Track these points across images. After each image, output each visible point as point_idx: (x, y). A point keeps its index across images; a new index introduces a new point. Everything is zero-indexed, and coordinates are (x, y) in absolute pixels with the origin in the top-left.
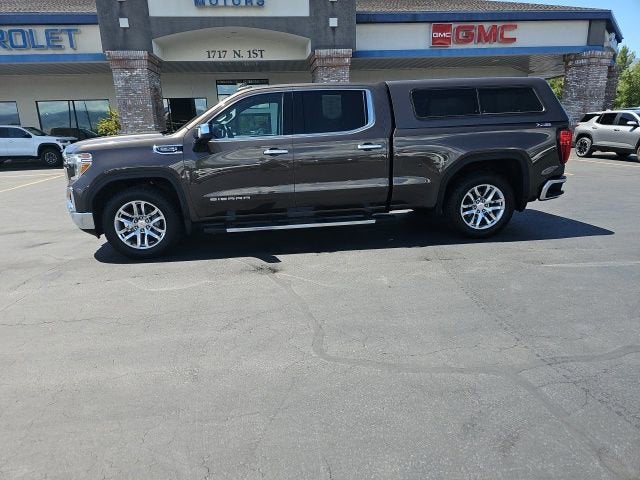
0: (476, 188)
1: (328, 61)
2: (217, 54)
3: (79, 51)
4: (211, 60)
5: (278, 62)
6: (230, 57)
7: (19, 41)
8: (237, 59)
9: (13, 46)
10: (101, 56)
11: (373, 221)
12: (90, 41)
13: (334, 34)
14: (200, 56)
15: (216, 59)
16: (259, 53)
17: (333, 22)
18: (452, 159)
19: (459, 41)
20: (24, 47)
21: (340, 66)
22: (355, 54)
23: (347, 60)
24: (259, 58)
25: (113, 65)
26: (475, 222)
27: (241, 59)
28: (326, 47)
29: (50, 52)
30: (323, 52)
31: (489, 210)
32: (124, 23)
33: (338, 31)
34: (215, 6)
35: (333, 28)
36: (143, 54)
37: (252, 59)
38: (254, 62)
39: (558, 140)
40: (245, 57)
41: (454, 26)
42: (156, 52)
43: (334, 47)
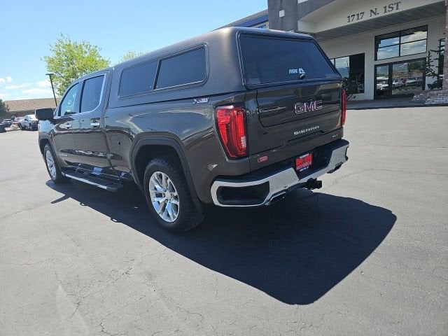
2: (356, 17)
4: (351, 23)
5: (413, 11)
6: (367, 17)
8: (374, 16)
15: (355, 21)
16: (395, 7)
24: (395, 11)
32: (282, 14)
37: (388, 13)
38: (390, 15)
40: (381, 13)
42: (302, 28)
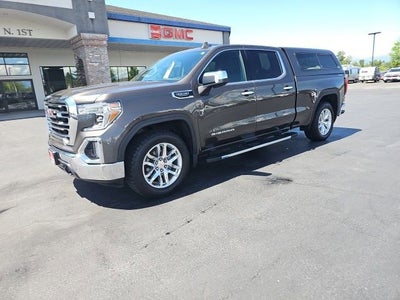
1: (92, 42)
8: (8, 35)
11: (290, 137)
13: (93, 24)
16: (28, 32)
17: (92, 15)
18: (318, 95)
19: (166, 37)
21: (101, 46)
22: (110, 39)
23: (105, 42)
24: (28, 36)
27: (11, 36)
28: (88, 32)
30: (86, 35)
33: (95, 22)
35: (92, 19)
37: (22, 36)
41: (162, 27)
43: (94, 32)
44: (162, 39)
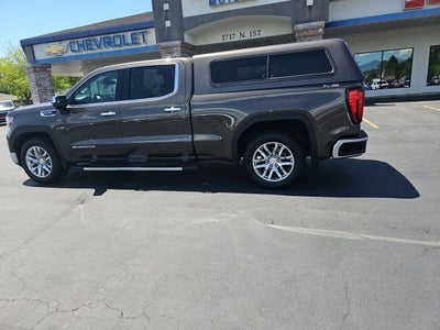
0: (264, 145)
1: (305, 33)
2: (229, 37)
3: (149, 45)
6: (237, 38)
7: (118, 42)
8: (242, 39)
9: (115, 45)
10: (155, 47)
11: (180, 169)
12: (151, 38)
13: (310, 12)
14: (218, 40)
15: (228, 40)
16: (257, 33)
17: (310, 2)
18: (240, 119)
20: (120, 45)
21: (316, 35)
22: (329, 24)
23: (321, 30)
24: (257, 37)
25: (162, 52)
26: (268, 174)
27: (245, 39)
28: (303, 23)
29: (133, 47)
30: (300, 26)
31: (280, 165)
32: (168, 24)
33: (313, 9)
34: (222, 4)
35: (310, 7)
36: (178, 42)
37: (252, 38)
39: (347, 100)
40: (248, 37)
42: (187, 40)
43: (310, 21)
44: (427, 7)
